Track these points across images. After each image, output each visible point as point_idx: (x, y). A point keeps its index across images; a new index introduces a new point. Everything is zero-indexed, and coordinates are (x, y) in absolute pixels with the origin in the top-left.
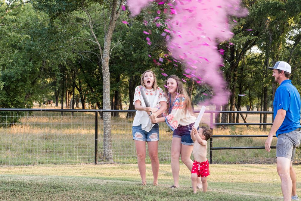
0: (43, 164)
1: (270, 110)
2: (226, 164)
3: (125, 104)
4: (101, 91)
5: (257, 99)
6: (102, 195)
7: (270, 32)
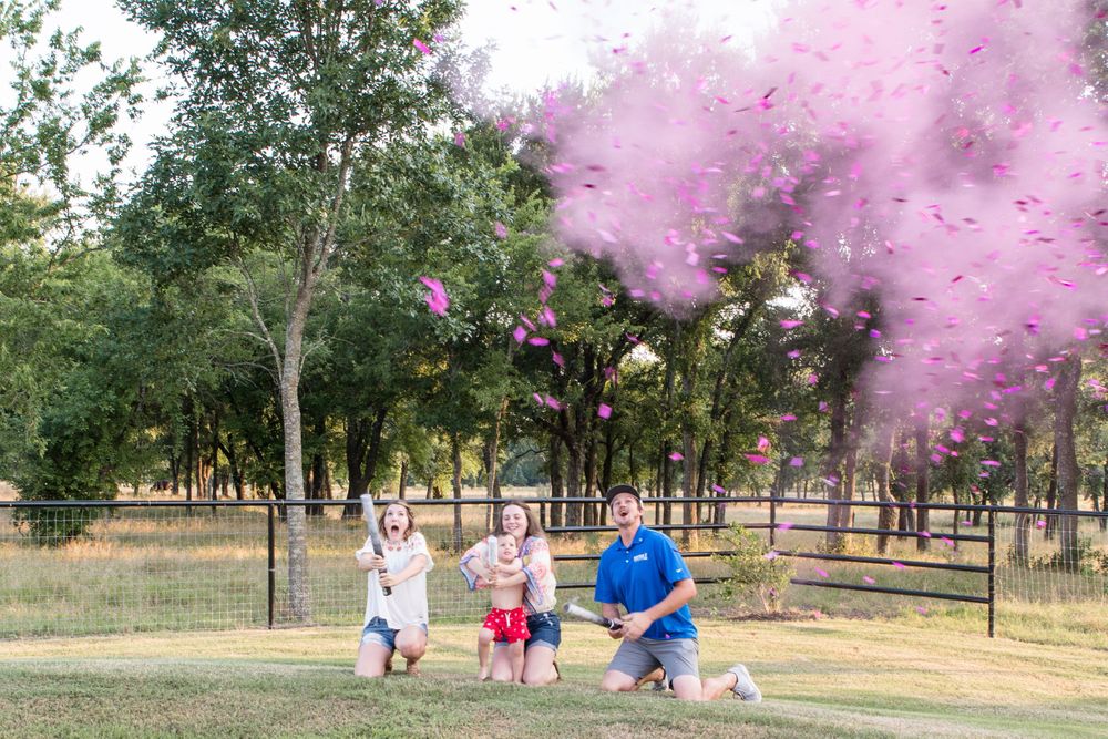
0: (145, 631)
1: (680, 494)
3: (338, 485)
4: (280, 456)
5: (647, 469)
6: (287, 700)
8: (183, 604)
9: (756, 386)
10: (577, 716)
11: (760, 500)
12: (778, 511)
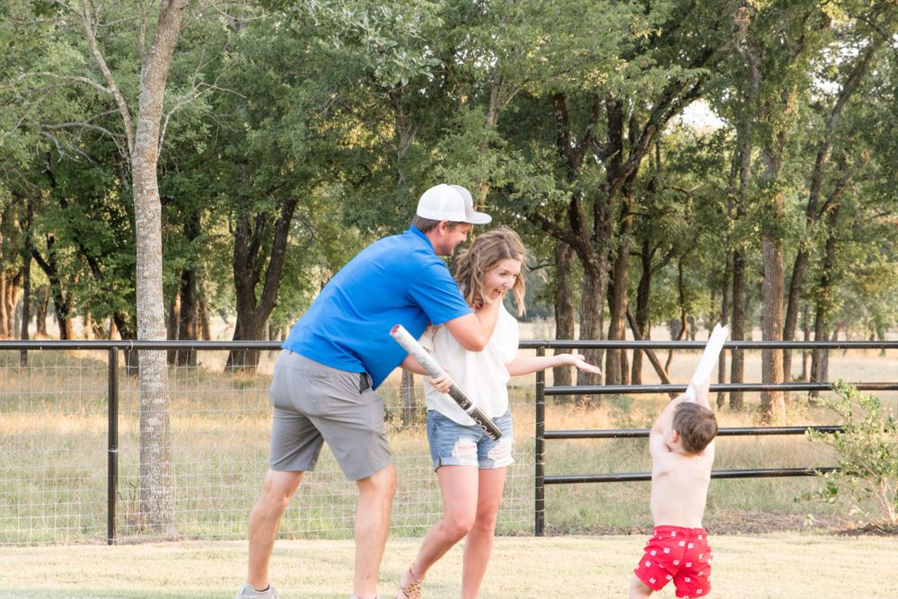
1: (757, 335)
2: (596, 536)
4: (129, 272)
5: (706, 296)
7: (753, 49)
11: (884, 346)
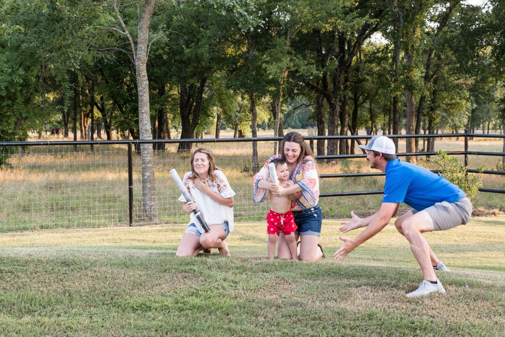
0: (47, 228)
2: (336, 219)
3: (174, 130)
4: (135, 111)
5: (382, 116)
6: (142, 273)
7: (400, 9)
8: (72, 210)
9: (454, 59)
10: (336, 282)
11: (458, 136)
12: (470, 143)
